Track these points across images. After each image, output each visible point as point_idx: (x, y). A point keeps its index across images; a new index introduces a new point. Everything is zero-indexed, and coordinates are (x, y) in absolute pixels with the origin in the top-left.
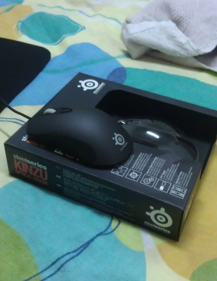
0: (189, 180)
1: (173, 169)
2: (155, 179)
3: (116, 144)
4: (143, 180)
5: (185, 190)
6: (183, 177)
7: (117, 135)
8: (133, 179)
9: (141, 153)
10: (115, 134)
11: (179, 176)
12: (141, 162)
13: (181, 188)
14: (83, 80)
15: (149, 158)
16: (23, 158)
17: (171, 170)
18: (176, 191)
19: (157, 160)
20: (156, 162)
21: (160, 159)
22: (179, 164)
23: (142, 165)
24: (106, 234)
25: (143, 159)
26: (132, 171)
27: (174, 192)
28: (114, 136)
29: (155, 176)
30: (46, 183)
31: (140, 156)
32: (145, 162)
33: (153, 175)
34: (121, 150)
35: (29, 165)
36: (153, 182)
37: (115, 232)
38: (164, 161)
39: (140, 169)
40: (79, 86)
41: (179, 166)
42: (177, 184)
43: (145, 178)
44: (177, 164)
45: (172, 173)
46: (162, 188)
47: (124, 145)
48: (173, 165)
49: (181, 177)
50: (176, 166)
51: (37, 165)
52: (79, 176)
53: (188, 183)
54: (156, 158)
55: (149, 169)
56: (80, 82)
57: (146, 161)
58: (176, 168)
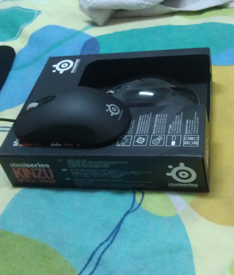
0: (198, 126)
1: (178, 120)
2: (163, 137)
3: (112, 115)
4: (152, 142)
5: (198, 136)
6: (191, 125)
7: (109, 106)
8: (141, 144)
9: (141, 116)
10: (107, 105)
11: (186, 125)
12: (144, 125)
13: (192, 136)
14: (56, 64)
15: (150, 118)
16: (21, 164)
17: (176, 122)
18: (189, 141)
19: (159, 117)
20: (158, 119)
21: (161, 115)
22: (182, 113)
23: (146, 128)
24: (134, 211)
25: (145, 121)
26: (137, 137)
27: (187, 143)
28: (107, 108)
29: (162, 134)
30: (54, 182)
31: (140, 118)
32: (148, 123)
33: (160, 134)
34: (119, 119)
35: (30, 169)
36: (163, 140)
37: (142, 205)
38: (167, 115)
39: (145, 132)
40: (54, 71)
41: (183, 114)
42: (188, 134)
43: (153, 139)
44: (180, 114)
45: (178, 124)
46: (173, 143)
47: (120, 114)
48: (177, 116)
49: (188, 125)
50: (180, 117)
51: (38, 166)
52: (85, 161)
53: (197, 129)
54: (157, 115)
55: (154, 129)
56: (54, 66)
57: (148, 121)
58: (180, 118)
